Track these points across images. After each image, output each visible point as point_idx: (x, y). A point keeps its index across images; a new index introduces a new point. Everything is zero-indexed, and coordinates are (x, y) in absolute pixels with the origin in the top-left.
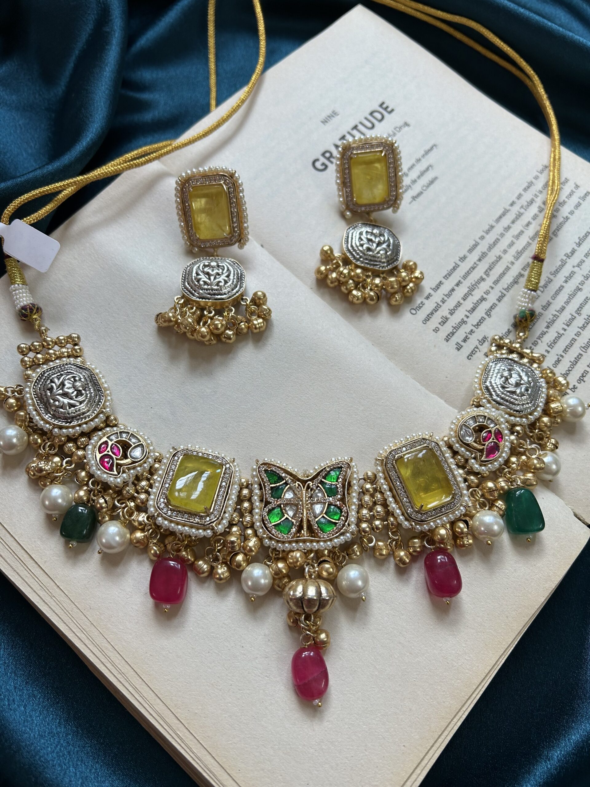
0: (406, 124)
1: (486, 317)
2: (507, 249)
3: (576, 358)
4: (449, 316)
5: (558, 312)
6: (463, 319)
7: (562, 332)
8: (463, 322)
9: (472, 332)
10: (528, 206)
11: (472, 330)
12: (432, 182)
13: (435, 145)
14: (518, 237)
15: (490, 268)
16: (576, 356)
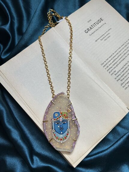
0: (105, 23)
1: (116, 66)
2: (123, 53)
4: (109, 66)
8: (111, 67)
9: (113, 69)
12: (109, 37)
13: (111, 28)
14: (125, 50)
15: (119, 56)
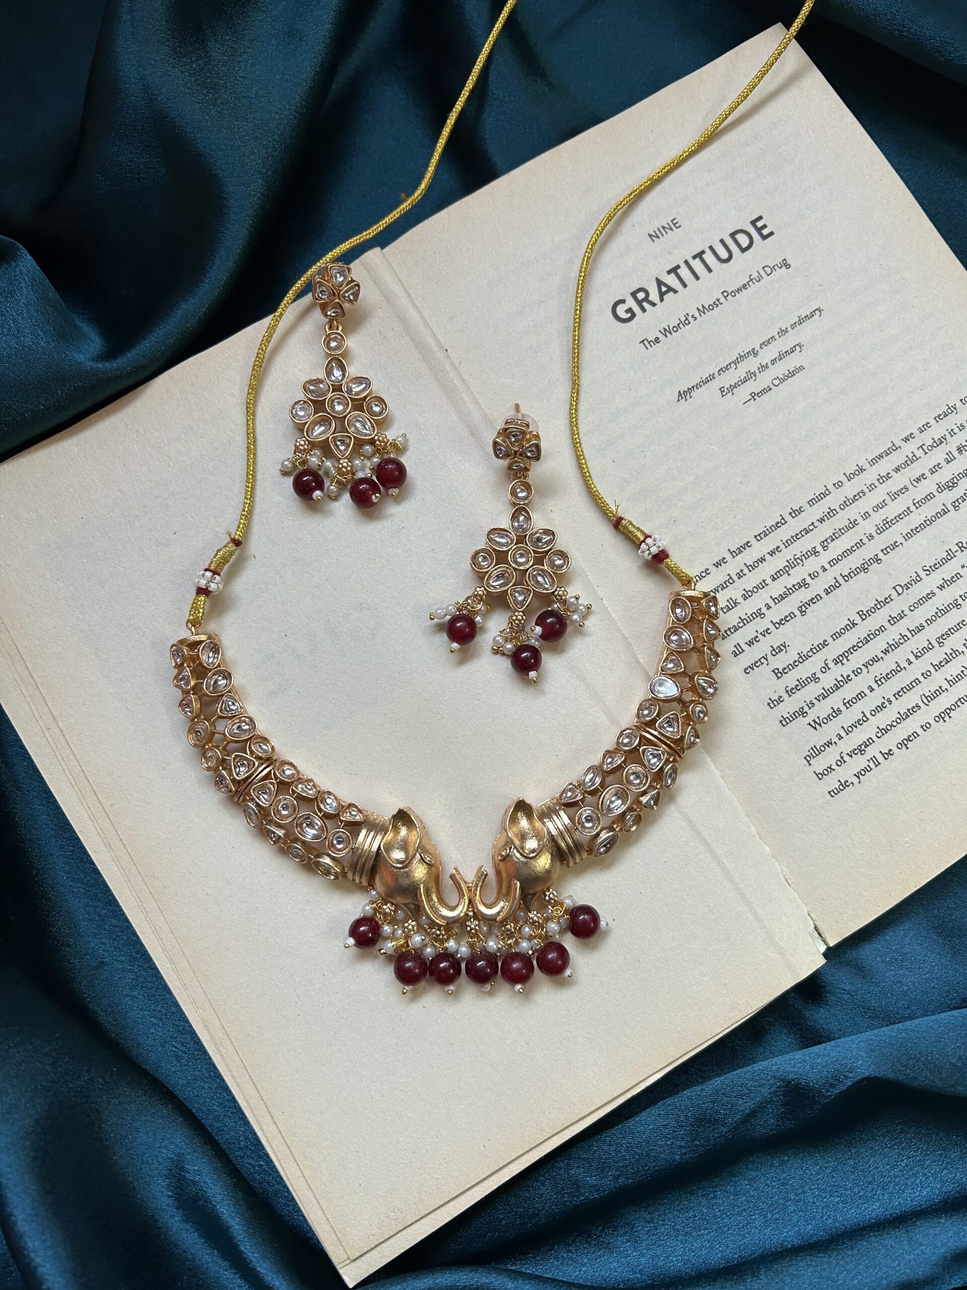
0: (786, 264)
1: (797, 613)
2: (871, 512)
3: (908, 710)
4: (740, 600)
5: (910, 632)
6: (760, 609)
7: (904, 664)
8: (759, 614)
9: (767, 632)
10: (932, 446)
11: (769, 629)
12: (791, 374)
13: (819, 310)
14: (894, 496)
15: (833, 538)
16: (910, 707)
